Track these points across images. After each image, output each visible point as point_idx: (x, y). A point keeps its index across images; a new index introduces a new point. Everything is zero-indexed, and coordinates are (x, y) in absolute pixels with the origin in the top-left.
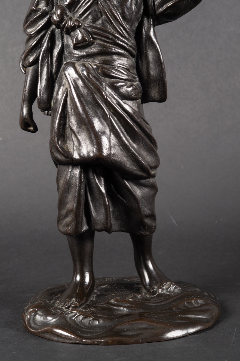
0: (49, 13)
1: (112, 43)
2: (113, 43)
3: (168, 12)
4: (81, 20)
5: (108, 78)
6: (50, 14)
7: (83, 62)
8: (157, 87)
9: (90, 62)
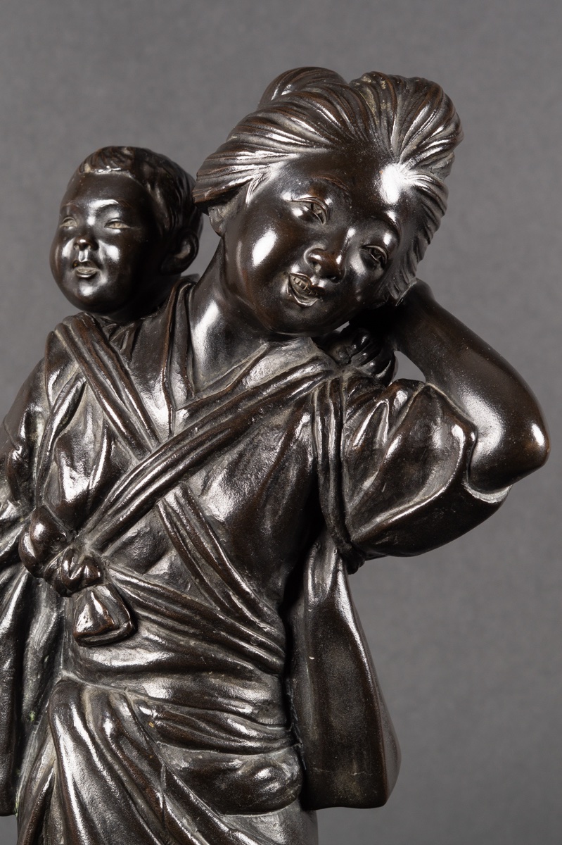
0: (22, 520)
1: (197, 635)
2: (201, 637)
3: (384, 540)
4: (106, 557)
5: (180, 747)
6: (24, 522)
7: (107, 688)
8: (355, 767)
9: (127, 690)
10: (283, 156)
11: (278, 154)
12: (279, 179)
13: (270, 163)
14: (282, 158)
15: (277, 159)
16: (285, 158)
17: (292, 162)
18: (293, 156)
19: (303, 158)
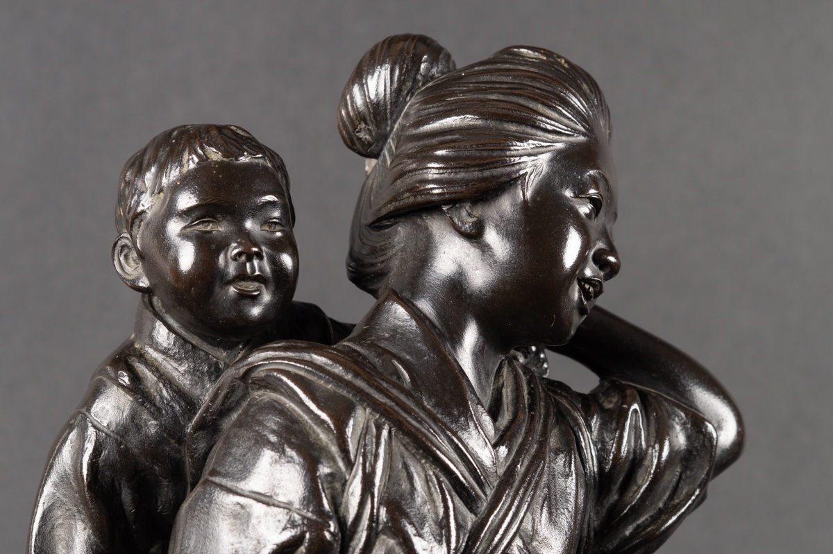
10: (549, 146)
11: (545, 144)
12: (554, 173)
13: (540, 153)
14: (548, 149)
15: (544, 149)
16: (552, 148)
17: (559, 152)
18: (560, 146)
19: (569, 148)
